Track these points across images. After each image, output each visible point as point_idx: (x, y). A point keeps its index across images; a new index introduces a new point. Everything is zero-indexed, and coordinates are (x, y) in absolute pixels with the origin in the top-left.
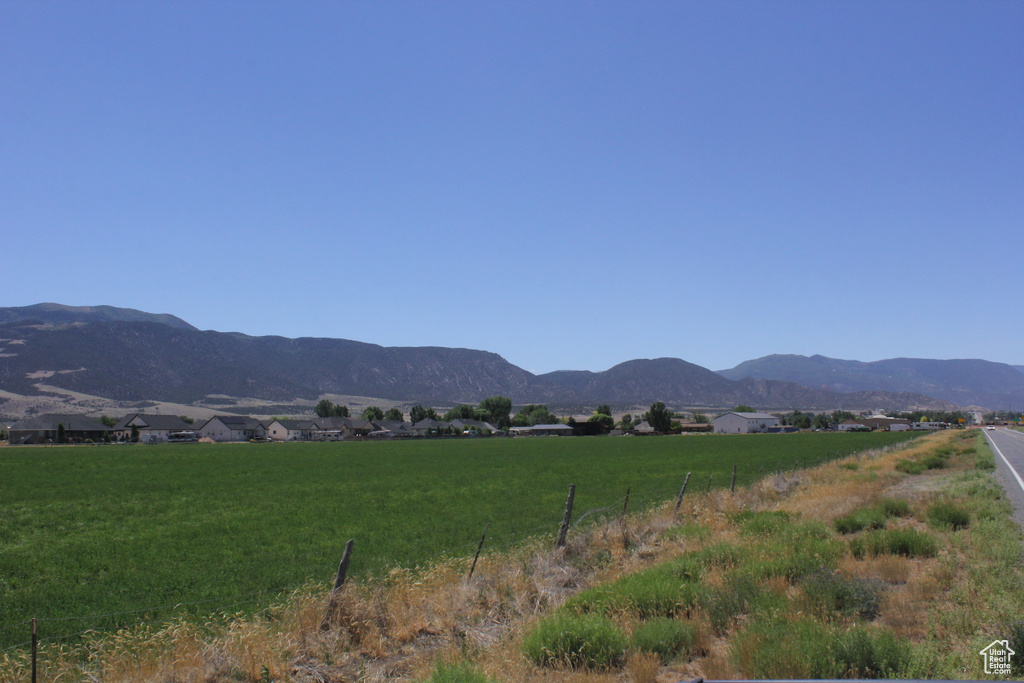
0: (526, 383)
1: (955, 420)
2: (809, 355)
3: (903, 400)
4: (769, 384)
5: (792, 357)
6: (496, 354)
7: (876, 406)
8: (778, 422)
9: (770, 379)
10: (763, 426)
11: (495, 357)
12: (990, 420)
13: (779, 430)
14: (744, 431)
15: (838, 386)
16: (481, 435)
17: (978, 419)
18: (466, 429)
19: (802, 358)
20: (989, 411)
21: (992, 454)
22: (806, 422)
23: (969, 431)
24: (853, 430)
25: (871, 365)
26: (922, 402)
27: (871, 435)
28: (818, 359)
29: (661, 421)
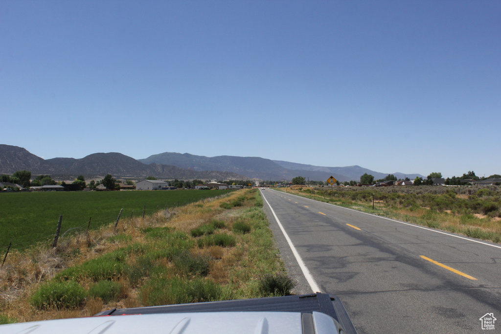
0: (39, 164)
1: (247, 184)
2: (182, 153)
3: (225, 175)
4: (163, 166)
5: (175, 154)
6: (23, 148)
7: (212, 178)
8: (167, 184)
9: (164, 164)
10: (160, 187)
11: (23, 150)
12: (262, 185)
13: (167, 188)
14: (151, 189)
15: (195, 168)
16: (13, 190)
17: (257, 184)
18: (5, 188)
19: (179, 154)
20: (262, 181)
21: (262, 200)
22: (180, 185)
23: (253, 189)
24: (202, 189)
25: (211, 158)
26: (233, 176)
27: (211, 191)
28: (187, 155)
29: (110, 183)
